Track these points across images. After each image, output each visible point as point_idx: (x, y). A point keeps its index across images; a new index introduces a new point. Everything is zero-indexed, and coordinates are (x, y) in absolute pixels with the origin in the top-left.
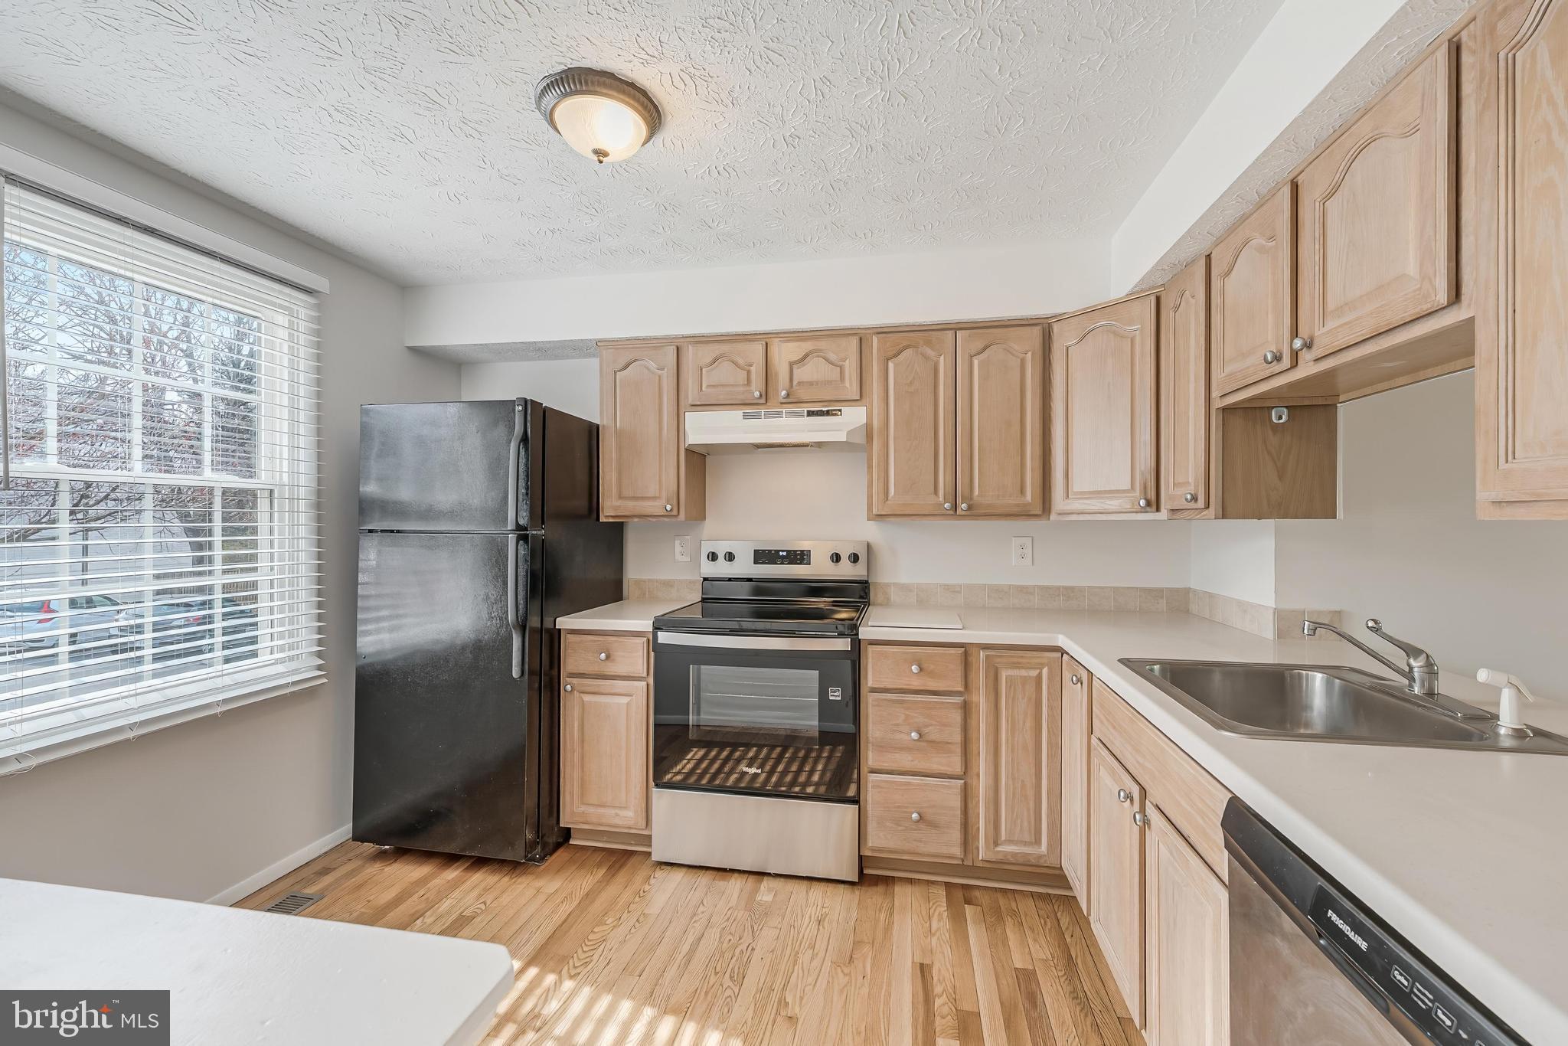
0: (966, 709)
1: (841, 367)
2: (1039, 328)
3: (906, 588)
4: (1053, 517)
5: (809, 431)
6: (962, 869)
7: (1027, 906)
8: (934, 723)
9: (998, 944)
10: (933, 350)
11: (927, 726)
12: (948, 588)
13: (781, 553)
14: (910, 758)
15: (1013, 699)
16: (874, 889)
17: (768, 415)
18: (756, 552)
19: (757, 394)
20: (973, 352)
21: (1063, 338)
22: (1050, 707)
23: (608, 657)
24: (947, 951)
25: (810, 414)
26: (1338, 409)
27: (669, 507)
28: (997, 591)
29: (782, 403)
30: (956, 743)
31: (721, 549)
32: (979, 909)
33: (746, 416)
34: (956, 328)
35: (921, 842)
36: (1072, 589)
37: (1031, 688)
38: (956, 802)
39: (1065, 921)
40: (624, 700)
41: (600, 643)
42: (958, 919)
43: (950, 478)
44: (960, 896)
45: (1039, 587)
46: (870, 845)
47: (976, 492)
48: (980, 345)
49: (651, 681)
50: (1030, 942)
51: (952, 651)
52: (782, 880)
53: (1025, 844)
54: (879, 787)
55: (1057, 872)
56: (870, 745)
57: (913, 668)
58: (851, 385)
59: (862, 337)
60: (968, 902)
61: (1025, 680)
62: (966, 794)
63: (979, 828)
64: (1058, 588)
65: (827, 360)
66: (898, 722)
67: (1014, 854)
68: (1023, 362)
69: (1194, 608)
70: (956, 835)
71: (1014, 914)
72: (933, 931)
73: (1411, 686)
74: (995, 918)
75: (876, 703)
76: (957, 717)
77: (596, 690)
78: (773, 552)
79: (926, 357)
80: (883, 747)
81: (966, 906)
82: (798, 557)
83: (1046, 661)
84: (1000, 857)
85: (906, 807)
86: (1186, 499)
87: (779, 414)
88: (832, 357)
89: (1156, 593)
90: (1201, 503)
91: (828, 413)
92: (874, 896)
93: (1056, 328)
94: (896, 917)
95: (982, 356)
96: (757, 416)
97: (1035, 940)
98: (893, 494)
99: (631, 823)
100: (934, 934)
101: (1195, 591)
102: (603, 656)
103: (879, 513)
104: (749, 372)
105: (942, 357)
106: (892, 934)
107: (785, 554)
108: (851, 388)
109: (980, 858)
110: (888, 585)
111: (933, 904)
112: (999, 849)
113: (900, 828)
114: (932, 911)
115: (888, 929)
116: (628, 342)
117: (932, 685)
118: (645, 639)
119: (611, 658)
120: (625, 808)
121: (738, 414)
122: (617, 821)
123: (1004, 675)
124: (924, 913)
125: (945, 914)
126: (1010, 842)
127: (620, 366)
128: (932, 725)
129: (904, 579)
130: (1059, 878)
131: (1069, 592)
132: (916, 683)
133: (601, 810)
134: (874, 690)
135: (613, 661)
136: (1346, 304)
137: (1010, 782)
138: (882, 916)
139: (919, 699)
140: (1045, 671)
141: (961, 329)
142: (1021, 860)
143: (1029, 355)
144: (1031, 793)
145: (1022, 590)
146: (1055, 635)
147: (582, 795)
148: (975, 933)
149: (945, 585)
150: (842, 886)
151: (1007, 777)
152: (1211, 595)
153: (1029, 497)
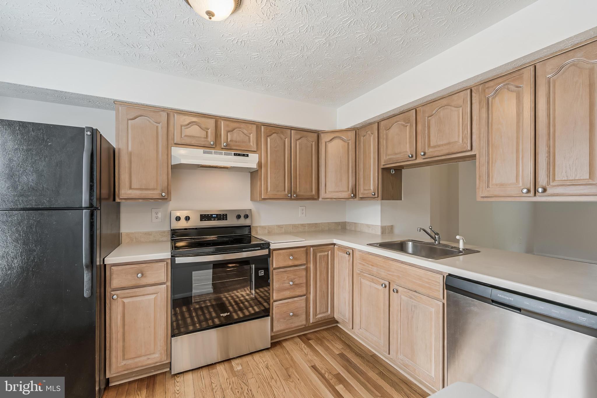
0: (307, 270)
1: (249, 137)
2: (317, 134)
3: (263, 228)
4: (320, 199)
5: (234, 162)
6: (306, 328)
7: (325, 334)
8: (297, 277)
9: (327, 349)
10: (284, 136)
11: (294, 279)
12: (279, 226)
13: (213, 216)
14: (289, 292)
15: (321, 264)
16: (276, 347)
17: (215, 153)
18: (201, 215)
19: (212, 143)
20: (297, 139)
21: (324, 138)
22: (331, 264)
23: (142, 275)
24: (315, 358)
25: (235, 155)
26: (402, 171)
27: (164, 194)
28: (295, 226)
29: (222, 148)
30: (304, 283)
31: (182, 214)
32: (313, 340)
33: (204, 153)
34: (291, 129)
35: (292, 323)
36: (317, 224)
37: (326, 259)
38: (304, 305)
39: (338, 334)
40: (153, 297)
41: (136, 268)
42: (310, 346)
43: (289, 184)
44: (305, 338)
45: (307, 224)
46: (275, 331)
47: (298, 190)
48: (299, 137)
49: (169, 284)
50: (335, 344)
51: (302, 249)
52: (239, 358)
53: (324, 313)
54: (278, 307)
55: (334, 319)
56: (274, 291)
57: (291, 257)
58: (253, 144)
59: (259, 125)
60: (309, 340)
61: (324, 255)
62: (307, 301)
63: (310, 312)
64: (313, 224)
65: (243, 133)
66: (284, 279)
67: (321, 317)
68: (312, 145)
69: (348, 228)
70: (304, 316)
71: (324, 338)
72: (307, 354)
73: (435, 242)
74: (320, 341)
75: (277, 274)
76: (304, 273)
77: (134, 295)
78: (210, 215)
79: (281, 138)
80: (280, 290)
81: (309, 341)
82: (222, 217)
83: (330, 249)
84: (317, 320)
85: (287, 312)
86: (372, 195)
87: (221, 154)
88: (245, 132)
89: (338, 224)
90: (376, 196)
91: (244, 155)
92: (278, 350)
93: (322, 135)
94: (292, 354)
95: (300, 141)
96: (211, 153)
97: (336, 343)
98: (269, 190)
99: (158, 360)
100: (308, 354)
101: (348, 222)
102: (139, 275)
103: (264, 198)
104: (207, 132)
105: (286, 139)
106: (295, 361)
107: (215, 216)
108: (253, 145)
109: (311, 322)
110: (257, 227)
111: (299, 345)
112: (317, 317)
113: (286, 320)
114: (301, 347)
115: (292, 359)
116: (135, 105)
117: (297, 263)
118: (166, 262)
119: (144, 276)
120: (154, 353)
121: (201, 151)
122: (150, 362)
123: (318, 255)
124: (299, 349)
125: (306, 346)
126: (320, 314)
127: (131, 117)
128: (296, 278)
129: (263, 224)
130: (334, 321)
131: (316, 225)
132: (291, 263)
133: (137, 360)
134: (275, 269)
135: (146, 277)
136: (437, 145)
137: (320, 292)
138: (287, 356)
139: (292, 269)
140: (330, 252)
141: (293, 130)
142: (323, 319)
143: (314, 143)
144: (326, 295)
145: (302, 225)
146: (332, 239)
147: (124, 355)
148: (318, 348)
149: (278, 225)
150: (264, 351)
151: (319, 291)
152: (355, 223)
153: (314, 193)
